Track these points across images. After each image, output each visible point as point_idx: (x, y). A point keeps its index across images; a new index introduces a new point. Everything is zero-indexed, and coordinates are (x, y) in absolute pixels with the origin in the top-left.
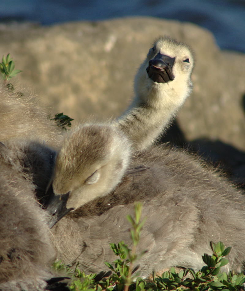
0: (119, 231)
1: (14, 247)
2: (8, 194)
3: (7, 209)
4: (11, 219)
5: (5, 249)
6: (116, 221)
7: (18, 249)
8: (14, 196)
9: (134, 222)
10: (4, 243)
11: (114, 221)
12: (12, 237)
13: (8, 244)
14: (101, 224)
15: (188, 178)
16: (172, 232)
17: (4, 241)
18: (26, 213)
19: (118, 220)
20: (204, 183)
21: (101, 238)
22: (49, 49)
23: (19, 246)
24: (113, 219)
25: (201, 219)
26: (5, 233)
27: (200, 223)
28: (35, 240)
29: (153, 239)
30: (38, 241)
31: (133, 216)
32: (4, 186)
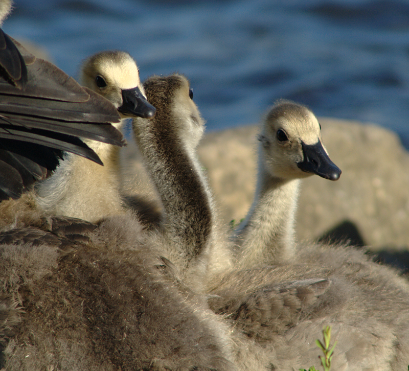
0: (309, 349)
1: (197, 365)
2: (185, 311)
3: (186, 325)
4: (190, 336)
5: (187, 368)
6: (304, 338)
7: (200, 368)
8: (192, 312)
10: (185, 361)
11: (302, 338)
12: (195, 354)
13: (190, 362)
14: (288, 343)
16: (366, 356)
17: (185, 359)
18: (206, 330)
19: (307, 337)
21: (291, 358)
22: (221, 155)
23: (202, 365)
24: (301, 337)
25: (397, 345)
26: (186, 350)
27: (396, 351)
28: (218, 358)
29: (346, 360)
30: (222, 358)
32: (181, 302)
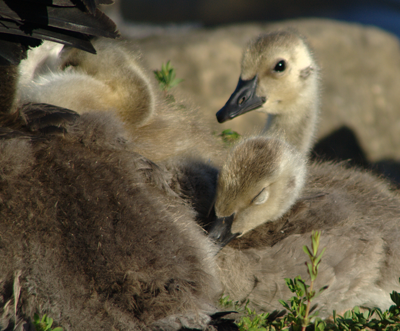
0: (295, 264)
1: (173, 278)
2: (165, 220)
3: (165, 236)
4: (169, 248)
5: (162, 280)
6: (291, 252)
7: (177, 280)
8: (172, 222)
9: (311, 255)
10: (161, 274)
11: (288, 253)
12: (171, 265)
13: (165, 274)
14: (274, 256)
15: (372, 205)
16: (355, 266)
17: (161, 271)
18: (186, 241)
19: (294, 251)
20: (390, 210)
21: (275, 272)
22: (212, 56)
23: (178, 277)
24: (287, 250)
25: (388, 251)
26: (162, 262)
27: (387, 256)
28: (197, 270)
29: (333, 274)
30: (200, 271)
31: (310, 248)
32: (161, 211)
